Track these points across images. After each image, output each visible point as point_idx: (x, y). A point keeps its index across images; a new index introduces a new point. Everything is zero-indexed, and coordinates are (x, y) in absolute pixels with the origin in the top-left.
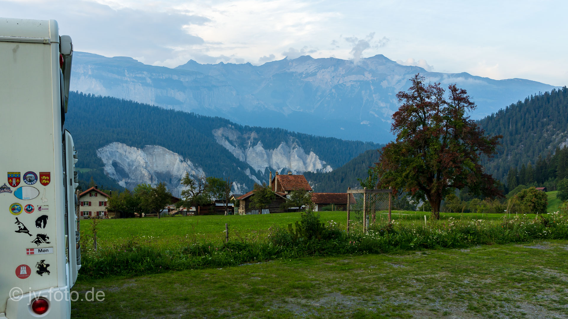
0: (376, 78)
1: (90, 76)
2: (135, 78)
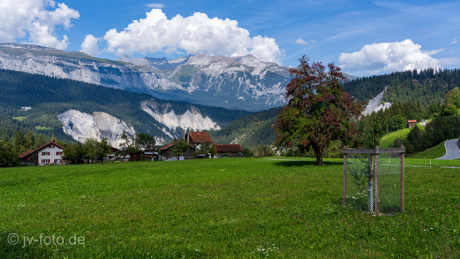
1: (53, 64)
2: (86, 66)
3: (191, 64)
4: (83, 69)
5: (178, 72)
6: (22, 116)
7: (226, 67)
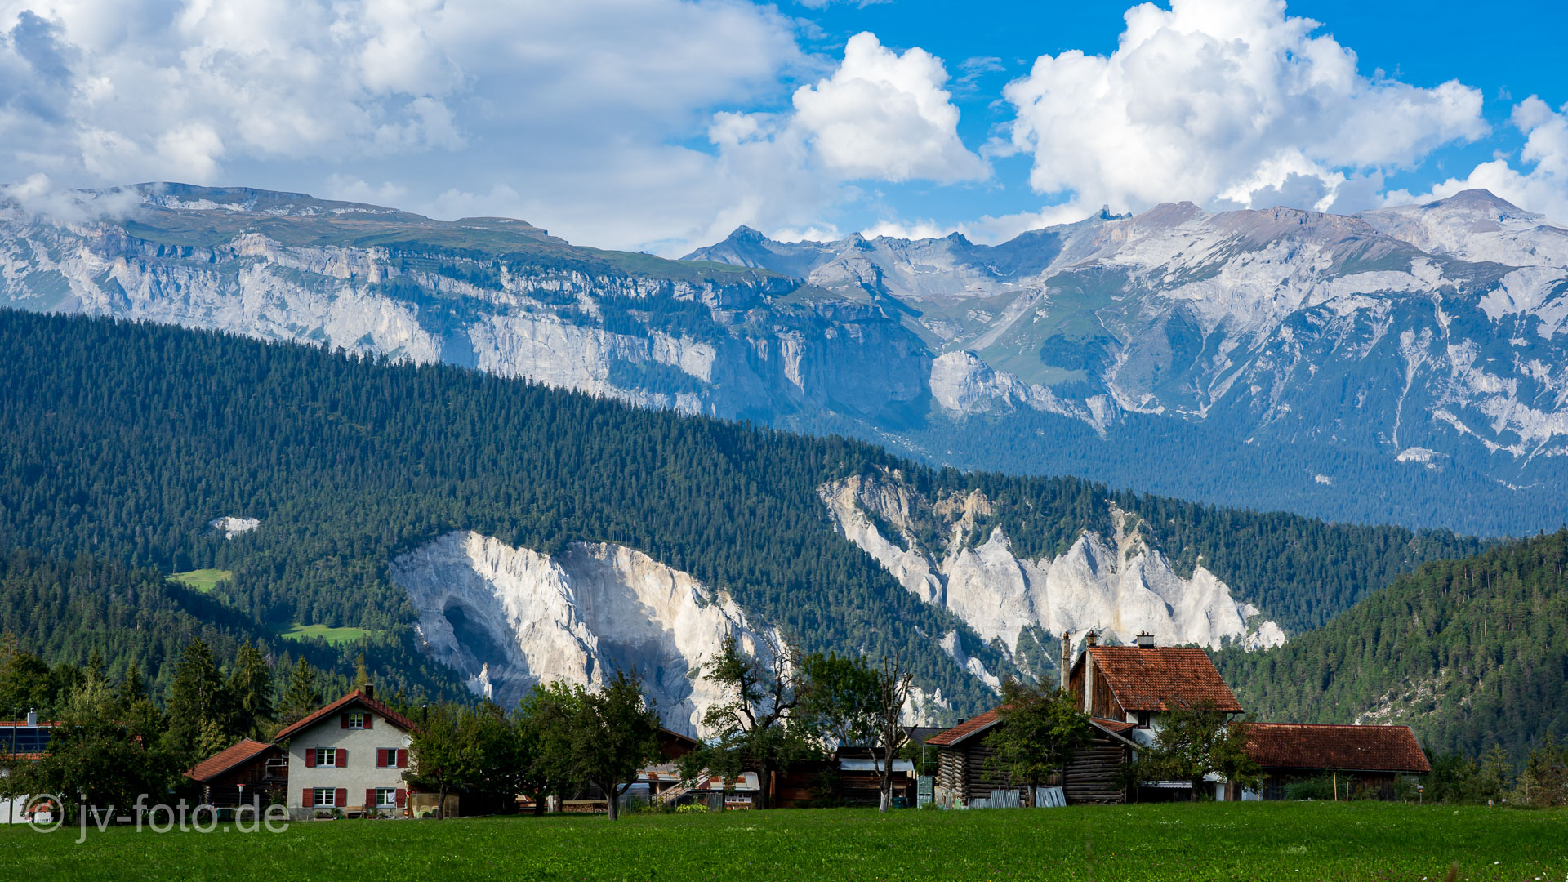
0: (1458, 281)
1: (373, 288)
2: (539, 294)
3: (1107, 263)
4: (523, 313)
5: (1034, 315)
6: (211, 565)
7: (1322, 272)
